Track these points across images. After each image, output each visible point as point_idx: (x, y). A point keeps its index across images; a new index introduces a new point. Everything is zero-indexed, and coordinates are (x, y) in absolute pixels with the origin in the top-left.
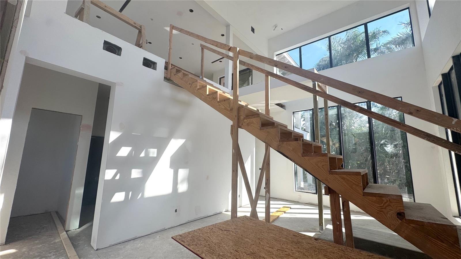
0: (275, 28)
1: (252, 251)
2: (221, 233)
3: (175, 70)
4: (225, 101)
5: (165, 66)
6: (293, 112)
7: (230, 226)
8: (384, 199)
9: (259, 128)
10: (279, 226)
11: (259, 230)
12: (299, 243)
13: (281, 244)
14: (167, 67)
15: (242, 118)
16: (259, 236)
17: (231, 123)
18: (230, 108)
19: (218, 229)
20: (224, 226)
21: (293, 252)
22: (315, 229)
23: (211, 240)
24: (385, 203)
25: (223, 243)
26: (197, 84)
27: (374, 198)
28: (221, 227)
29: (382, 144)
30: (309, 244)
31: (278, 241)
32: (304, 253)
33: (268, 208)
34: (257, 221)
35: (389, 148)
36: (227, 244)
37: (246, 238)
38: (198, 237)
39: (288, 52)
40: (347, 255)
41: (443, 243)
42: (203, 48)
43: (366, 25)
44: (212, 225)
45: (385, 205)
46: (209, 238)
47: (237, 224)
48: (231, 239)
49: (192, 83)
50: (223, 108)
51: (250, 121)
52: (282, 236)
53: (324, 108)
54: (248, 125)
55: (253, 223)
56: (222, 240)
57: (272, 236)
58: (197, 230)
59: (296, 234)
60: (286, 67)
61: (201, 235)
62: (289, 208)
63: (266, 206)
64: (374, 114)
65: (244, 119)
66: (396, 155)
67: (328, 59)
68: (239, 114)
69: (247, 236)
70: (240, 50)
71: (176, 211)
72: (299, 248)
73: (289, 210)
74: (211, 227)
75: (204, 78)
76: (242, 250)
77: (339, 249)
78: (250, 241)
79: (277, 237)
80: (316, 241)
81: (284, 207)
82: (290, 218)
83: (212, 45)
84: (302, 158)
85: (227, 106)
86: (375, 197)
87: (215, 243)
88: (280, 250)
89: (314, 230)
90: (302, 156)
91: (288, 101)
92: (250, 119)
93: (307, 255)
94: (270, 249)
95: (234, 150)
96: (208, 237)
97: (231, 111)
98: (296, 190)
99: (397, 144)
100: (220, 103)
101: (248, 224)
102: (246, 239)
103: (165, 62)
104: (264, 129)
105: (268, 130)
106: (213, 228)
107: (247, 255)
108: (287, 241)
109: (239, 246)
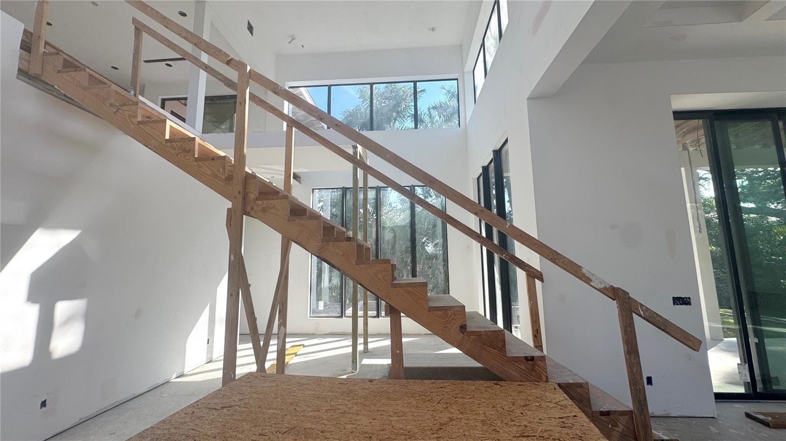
0: (292, 40)
1: (288, 425)
2: (216, 414)
3: (61, 61)
4: (213, 159)
5: (22, 40)
6: (313, 189)
7: (230, 398)
8: (449, 312)
9: (286, 217)
10: (314, 377)
11: (285, 391)
12: (351, 393)
13: (329, 401)
14: (31, 44)
15: (252, 196)
16: (289, 399)
17: (229, 204)
18: (225, 175)
19: (207, 410)
20: (215, 401)
21: (349, 406)
22: (345, 370)
23: (202, 434)
24: (451, 316)
25: (230, 431)
26: (137, 112)
27: (440, 313)
28: (212, 405)
29: (424, 243)
30: (364, 390)
31: (322, 398)
32: (363, 403)
33: (281, 353)
34: (276, 377)
35: (430, 248)
36: (238, 429)
37: (269, 409)
38: (169, 436)
39: (307, 88)
40: (411, 389)
41: (495, 349)
42: (139, 29)
43: (415, 82)
44: (189, 407)
45: (449, 319)
46: (194, 432)
47: (242, 391)
48: (241, 418)
49: (120, 105)
50: (209, 172)
51: (269, 204)
52: (325, 390)
53: (352, 188)
54: (264, 210)
55: (271, 382)
56: (226, 427)
57: (309, 393)
58: (157, 424)
59: (344, 381)
60: (337, 125)
61: (173, 431)
62: (302, 346)
63: (278, 348)
64: (434, 208)
65: (257, 199)
66: (435, 257)
67: (368, 116)
68: (245, 189)
69: (269, 406)
70: (252, 71)
71: (44, 404)
72: (353, 399)
73: (302, 350)
74: (190, 410)
75: (139, 96)
76: (270, 431)
77: (401, 385)
78: (278, 412)
79: (318, 393)
80: (372, 383)
81: (293, 346)
82: (306, 362)
83: (184, 38)
84: (356, 266)
85: (219, 171)
86: (441, 311)
87: (214, 435)
88: (331, 410)
89: (344, 372)
90: (357, 264)
91: (307, 171)
92: (268, 201)
93: (368, 405)
94: (316, 414)
95: (232, 256)
96: (193, 429)
97: (226, 182)
98: (311, 315)
99: (438, 243)
100: (200, 163)
101: (263, 385)
102: (269, 411)
103: (24, 29)
104: (295, 220)
105: (302, 221)
106: (194, 410)
107: (284, 435)
108: (334, 394)
109: (262, 426)
